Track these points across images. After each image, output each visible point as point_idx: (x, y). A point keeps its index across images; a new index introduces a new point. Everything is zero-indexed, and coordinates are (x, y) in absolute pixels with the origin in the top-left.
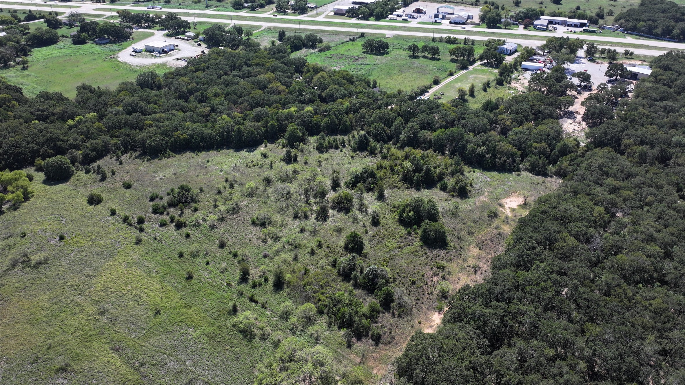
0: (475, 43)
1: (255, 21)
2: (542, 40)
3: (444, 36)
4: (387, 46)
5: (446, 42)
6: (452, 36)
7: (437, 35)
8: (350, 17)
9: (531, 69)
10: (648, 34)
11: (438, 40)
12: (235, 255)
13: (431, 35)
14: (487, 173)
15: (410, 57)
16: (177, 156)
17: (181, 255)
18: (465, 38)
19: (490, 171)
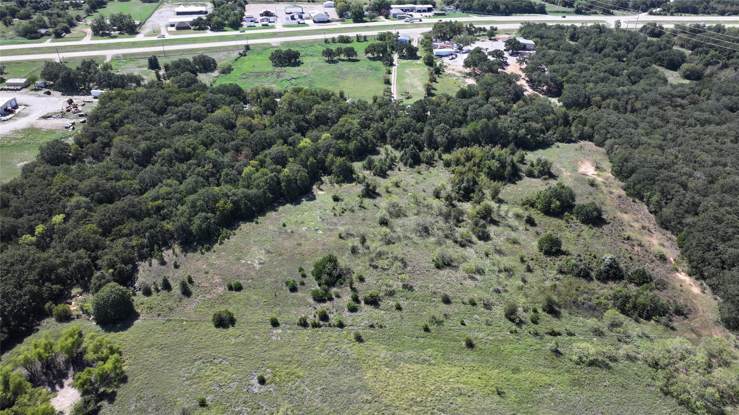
0: (368, 39)
1: (85, 51)
2: (429, 27)
3: (336, 36)
4: (296, 55)
5: (339, 42)
6: (344, 34)
7: (329, 36)
8: (199, 29)
9: (443, 54)
10: (479, 11)
11: (330, 41)
12: (473, 304)
13: (322, 37)
14: (535, 152)
15: (328, 62)
16: (237, 232)
17: (427, 329)
18: (357, 35)
19: (536, 150)
